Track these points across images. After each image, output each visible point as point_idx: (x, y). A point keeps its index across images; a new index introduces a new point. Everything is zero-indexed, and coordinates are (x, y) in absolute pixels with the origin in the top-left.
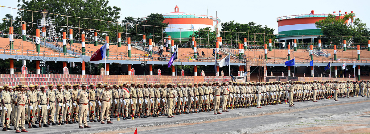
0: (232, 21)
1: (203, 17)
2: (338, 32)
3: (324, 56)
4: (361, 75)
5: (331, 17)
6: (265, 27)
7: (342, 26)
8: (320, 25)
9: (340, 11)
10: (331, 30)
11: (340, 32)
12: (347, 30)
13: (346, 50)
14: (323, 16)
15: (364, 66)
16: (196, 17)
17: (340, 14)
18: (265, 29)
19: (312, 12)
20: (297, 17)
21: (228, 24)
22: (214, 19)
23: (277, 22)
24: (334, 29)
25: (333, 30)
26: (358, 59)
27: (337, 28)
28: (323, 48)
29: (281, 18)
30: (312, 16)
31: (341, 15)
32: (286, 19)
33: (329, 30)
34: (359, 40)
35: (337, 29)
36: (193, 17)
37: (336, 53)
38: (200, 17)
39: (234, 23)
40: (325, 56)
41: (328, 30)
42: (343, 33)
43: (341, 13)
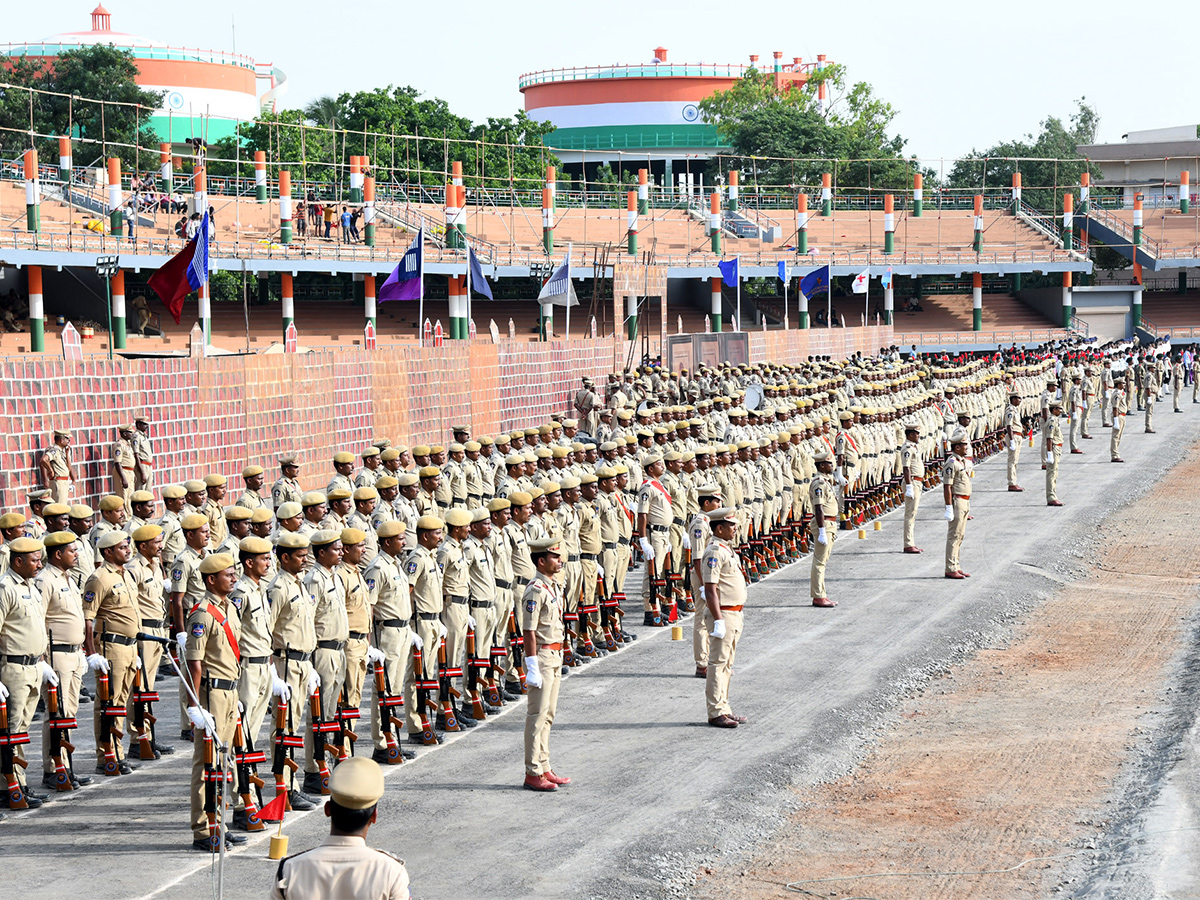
1: (217, 60)
2: (797, 138)
3: (757, 235)
4: (895, 311)
6: (516, 116)
7: (805, 115)
9: (776, 55)
10: (766, 130)
11: (803, 140)
12: (829, 133)
13: (831, 212)
14: (722, 73)
15: (914, 277)
16: (190, 56)
17: (776, 67)
19: (660, 53)
20: (606, 74)
22: (259, 70)
23: (522, 92)
24: (782, 126)
25: (775, 130)
26: (887, 250)
27: (793, 122)
28: (749, 205)
29: (533, 77)
30: (664, 73)
31: (780, 70)
32: (571, 78)
33: (760, 130)
34: (879, 172)
35: (793, 128)
36: (177, 56)
37: (805, 226)
38: (205, 57)
40: (761, 237)
41: (755, 133)
42: (815, 142)
43: (780, 62)
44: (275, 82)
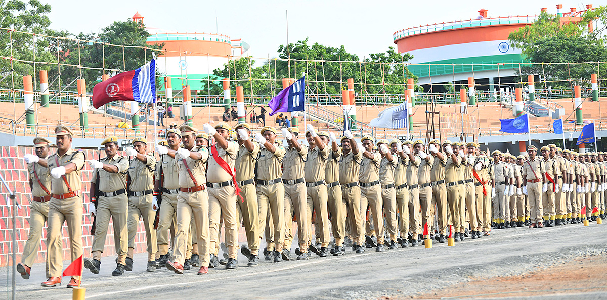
0: (303, 40)
1: (207, 38)
2: (574, 54)
3: (548, 114)
5: (547, 20)
6: (388, 52)
7: (580, 40)
8: (520, 40)
9: (558, 7)
10: (553, 50)
11: (578, 55)
12: (596, 50)
13: (598, 98)
14: (523, 21)
16: (190, 37)
17: (559, 14)
18: (387, 55)
19: (482, 13)
20: (448, 27)
21: (295, 47)
22: (233, 43)
23: (396, 42)
24: (563, 47)
25: (558, 50)
27: (571, 44)
28: (543, 97)
29: (402, 33)
30: (485, 23)
31: (562, 16)
32: (426, 31)
33: (547, 50)
35: (570, 47)
36: (183, 37)
37: (580, 106)
38: (200, 38)
39: (310, 44)
40: (551, 115)
41: (545, 52)
42: (586, 55)
43: (562, 11)
44: (243, 50)
